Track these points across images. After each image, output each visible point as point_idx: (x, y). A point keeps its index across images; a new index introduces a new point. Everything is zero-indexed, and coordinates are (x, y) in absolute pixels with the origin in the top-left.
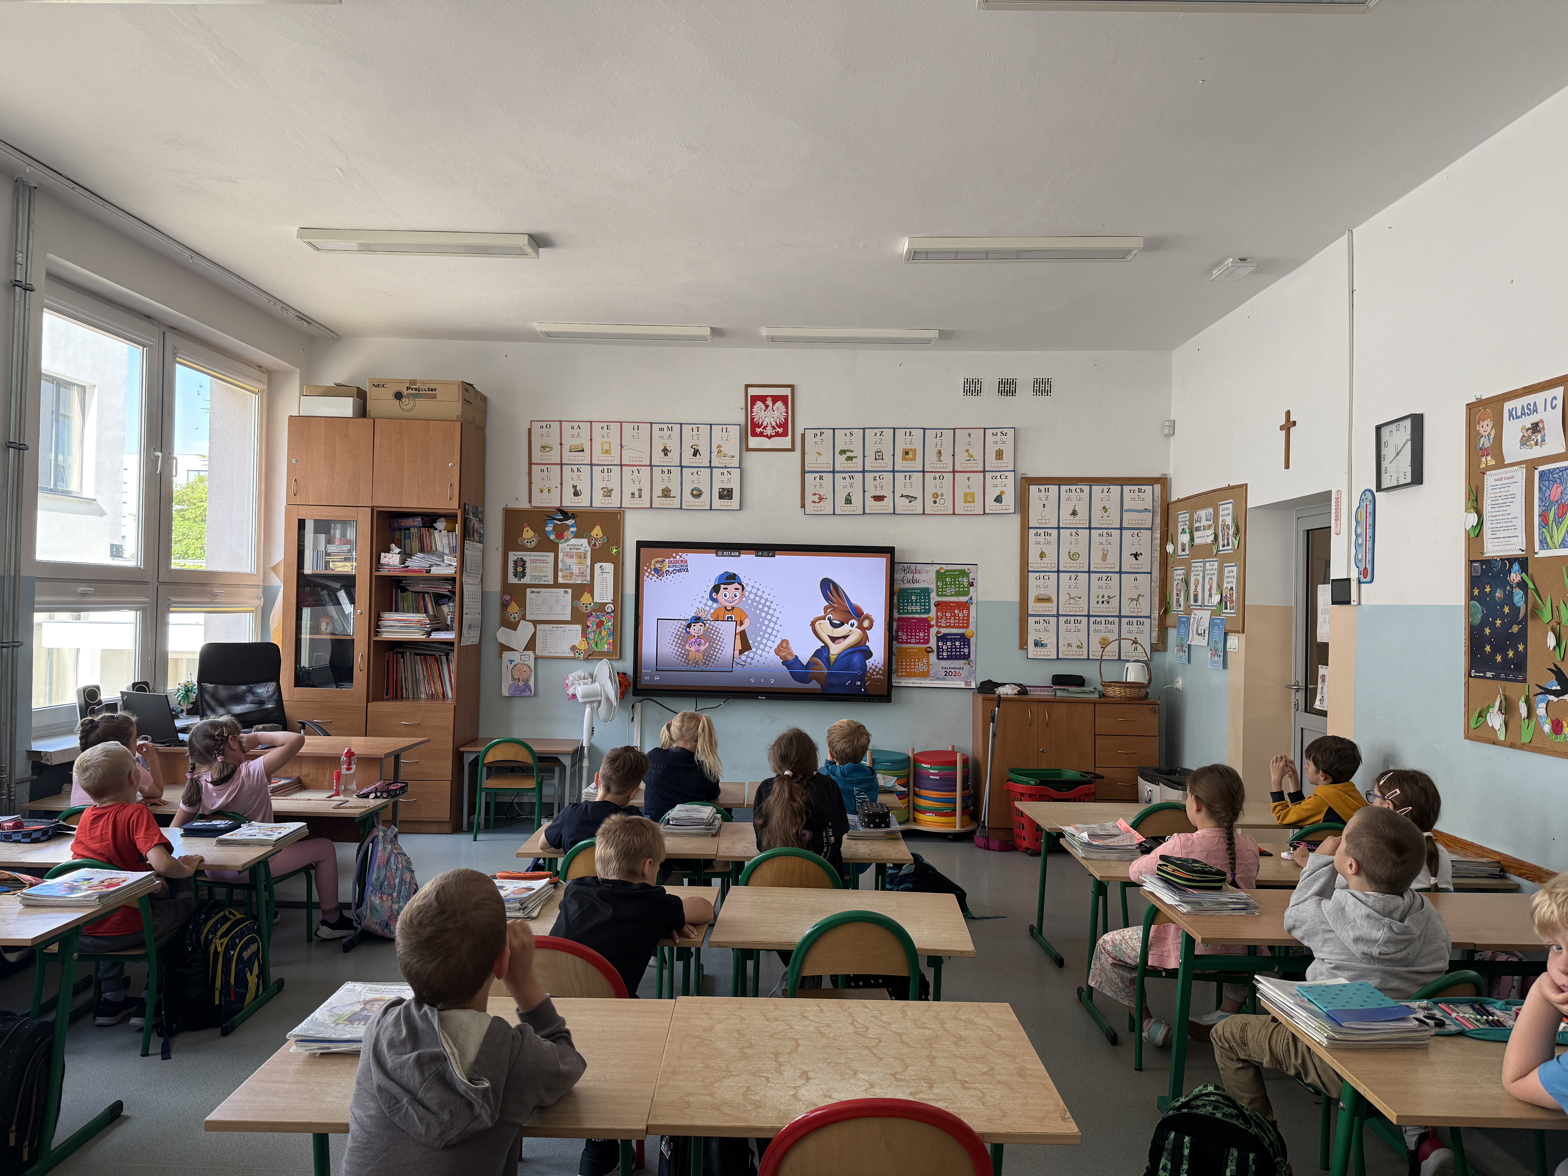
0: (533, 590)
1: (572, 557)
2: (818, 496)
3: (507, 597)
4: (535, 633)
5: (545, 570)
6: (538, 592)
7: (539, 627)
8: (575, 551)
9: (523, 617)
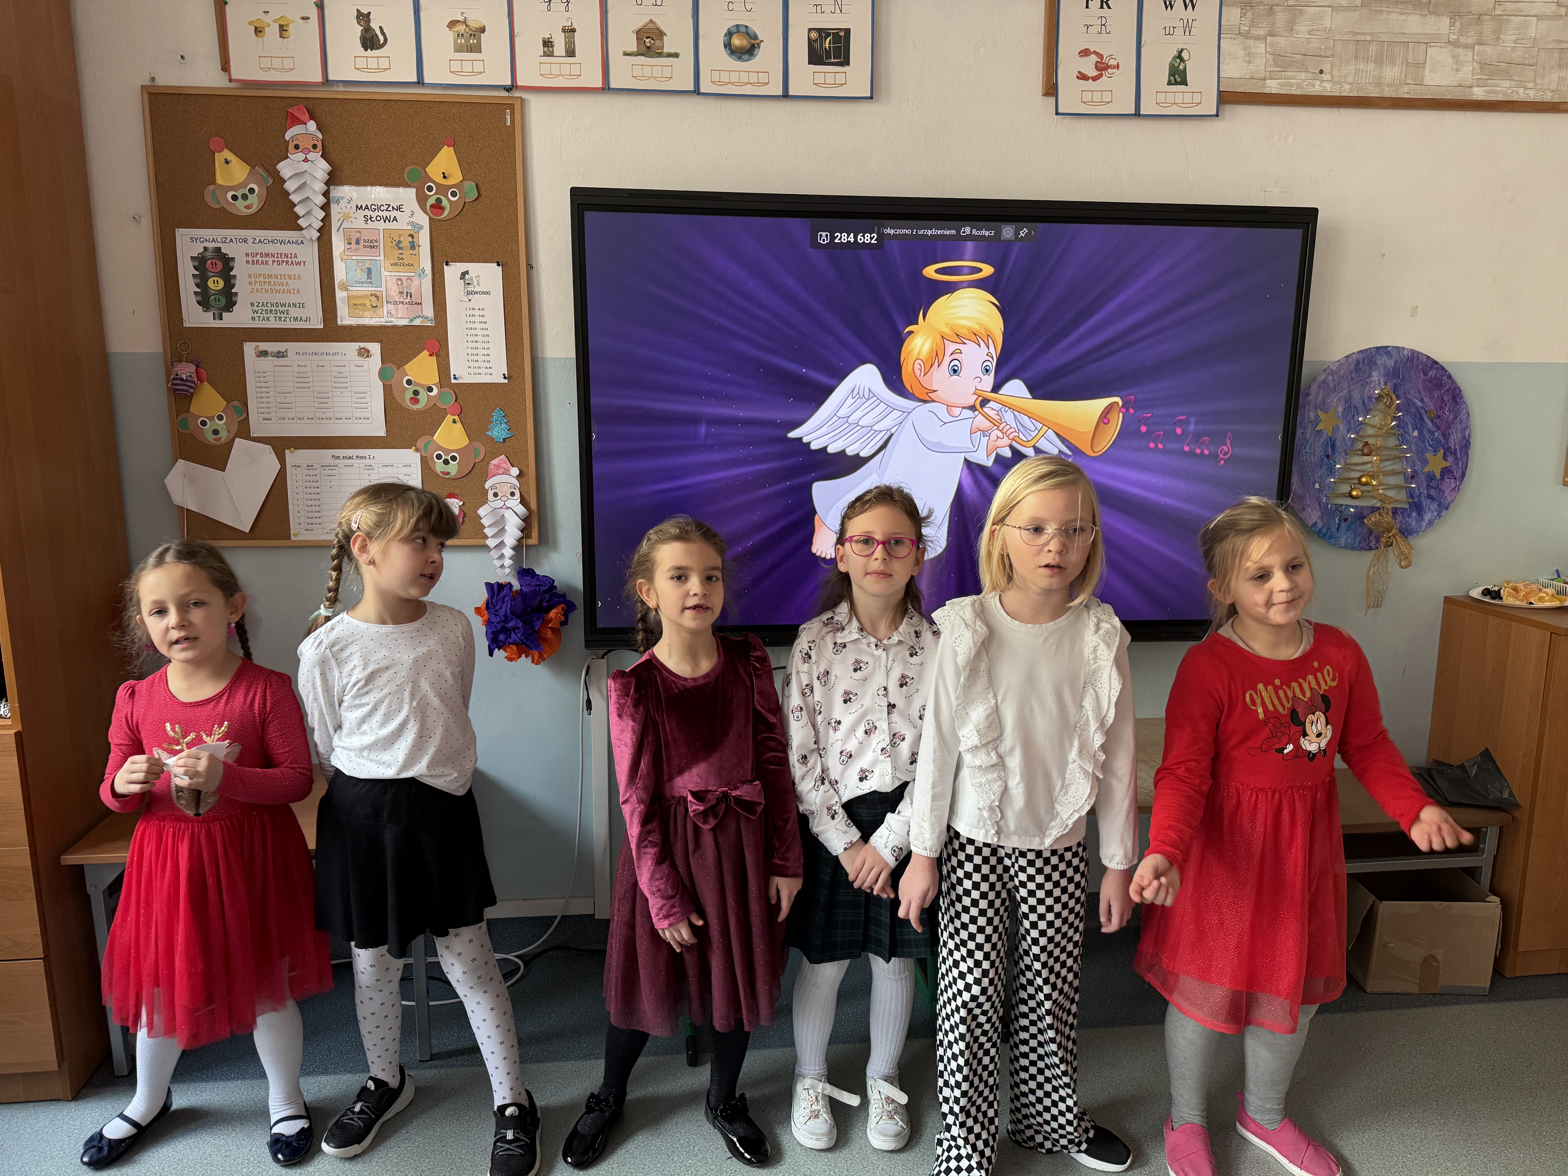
0: (264, 346)
1: (372, 245)
2: (1094, 58)
3: (186, 370)
4: (281, 476)
5: (293, 284)
6: (280, 355)
7: (293, 457)
8: (381, 225)
9: (244, 431)
